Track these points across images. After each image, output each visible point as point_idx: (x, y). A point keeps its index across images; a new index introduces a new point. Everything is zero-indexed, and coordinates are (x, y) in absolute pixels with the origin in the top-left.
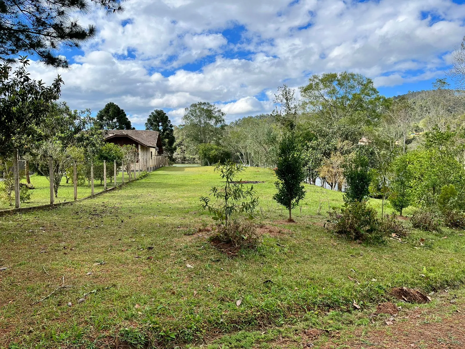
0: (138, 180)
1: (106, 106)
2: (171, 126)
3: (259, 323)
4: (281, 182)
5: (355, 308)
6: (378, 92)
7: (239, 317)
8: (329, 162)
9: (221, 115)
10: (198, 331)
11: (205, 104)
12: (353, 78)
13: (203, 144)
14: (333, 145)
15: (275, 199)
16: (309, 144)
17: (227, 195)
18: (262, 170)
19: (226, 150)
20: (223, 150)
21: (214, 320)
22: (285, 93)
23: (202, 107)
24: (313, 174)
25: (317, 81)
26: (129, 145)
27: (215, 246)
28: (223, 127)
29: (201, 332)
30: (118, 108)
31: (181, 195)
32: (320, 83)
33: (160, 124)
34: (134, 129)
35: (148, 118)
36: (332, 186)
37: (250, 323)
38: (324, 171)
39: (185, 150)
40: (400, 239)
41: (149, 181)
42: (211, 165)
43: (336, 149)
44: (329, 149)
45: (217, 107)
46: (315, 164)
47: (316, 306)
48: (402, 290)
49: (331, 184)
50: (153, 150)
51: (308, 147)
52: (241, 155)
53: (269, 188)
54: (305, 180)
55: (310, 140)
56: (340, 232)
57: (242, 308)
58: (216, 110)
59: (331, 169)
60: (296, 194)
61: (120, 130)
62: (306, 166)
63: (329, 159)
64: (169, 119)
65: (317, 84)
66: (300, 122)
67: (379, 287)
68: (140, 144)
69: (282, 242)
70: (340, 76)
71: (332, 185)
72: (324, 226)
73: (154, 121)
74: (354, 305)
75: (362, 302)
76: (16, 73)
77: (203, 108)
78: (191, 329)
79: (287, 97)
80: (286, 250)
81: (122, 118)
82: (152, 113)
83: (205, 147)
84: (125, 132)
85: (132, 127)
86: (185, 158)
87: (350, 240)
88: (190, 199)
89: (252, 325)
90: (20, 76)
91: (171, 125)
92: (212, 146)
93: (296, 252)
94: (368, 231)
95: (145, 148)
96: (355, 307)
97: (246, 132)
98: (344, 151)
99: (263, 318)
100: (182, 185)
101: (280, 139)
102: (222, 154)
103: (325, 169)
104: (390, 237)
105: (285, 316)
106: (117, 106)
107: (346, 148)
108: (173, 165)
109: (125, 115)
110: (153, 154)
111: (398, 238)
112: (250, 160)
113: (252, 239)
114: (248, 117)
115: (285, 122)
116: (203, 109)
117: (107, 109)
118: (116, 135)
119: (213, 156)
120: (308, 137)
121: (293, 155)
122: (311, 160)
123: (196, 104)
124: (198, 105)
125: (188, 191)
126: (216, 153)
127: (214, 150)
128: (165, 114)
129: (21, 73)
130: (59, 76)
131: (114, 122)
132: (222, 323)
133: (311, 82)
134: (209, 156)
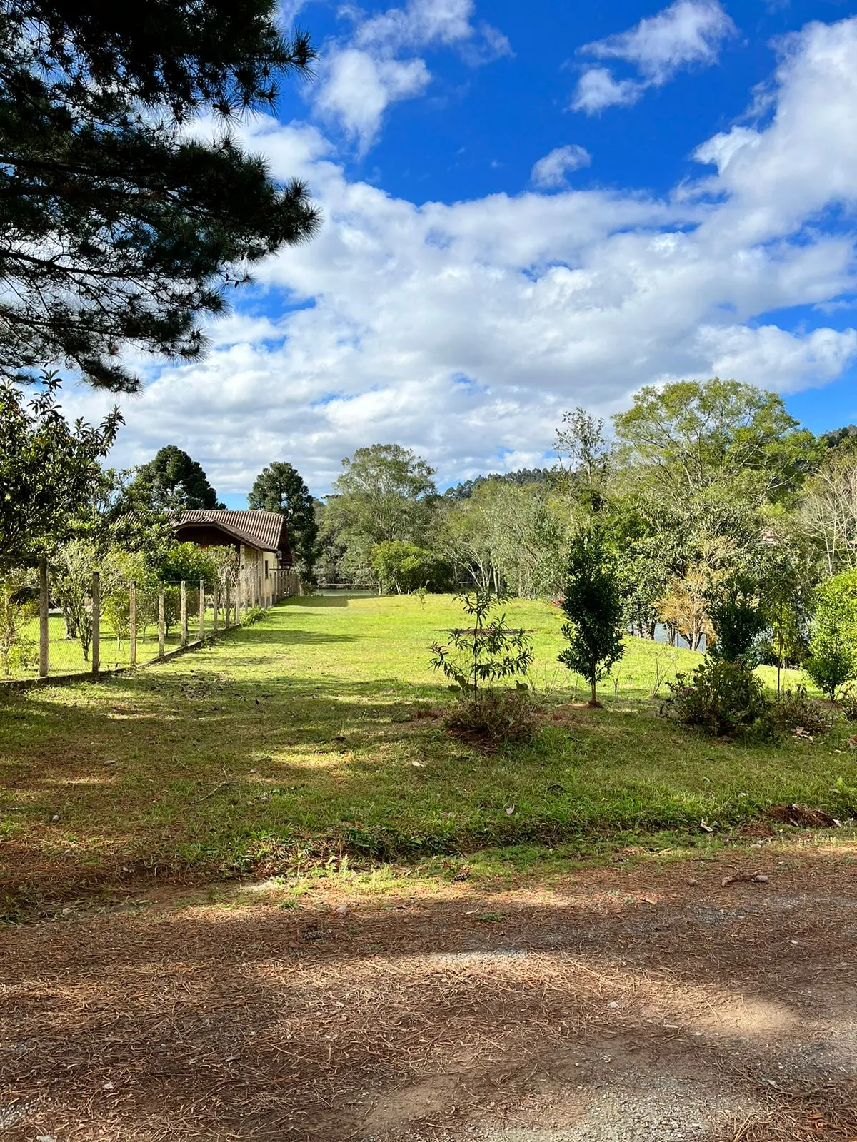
0: (245, 625)
1: (159, 455)
2: (310, 499)
3: (543, 838)
4: (575, 626)
5: (704, 831)
6: (798, 424)
7: (513, 827)
8: (682, 586)
9: (425, 473)
10: (452, 840)
11: (388, 448)
12: (736, 393)
13: (386, 542)
14: (693, 548)
15: (562, 660)
16: (637, 545)
17: (476, 645)
18: (527, 605)
19: (440, 557)
20: (432, 557)
21: (475, 829)
22: (579, 427)
23: (382, 456)
24: (646, 613)
25: (653, 399)
26: (221, 546)
27: (457, 736)
28: (431, 501)
29: (457, 842)
30: (188, 458)
31: (351, 658)
32: (660, 404)
33: (284, 495)
34: (223, 507)
35: (256, 482)
36: (690, 642)
37: (530, 838)
38: (671, 606)
39: (337, 557)
40: (811, 738)
41: (270, 629)
42: (404, 592)
43: (699, 556)
44: (683, 557)
45: (417, 456)
46: (652, 590)
47: (637, 823)
48: (790, 808)
49: (688, 636)
50: (270, 558)
51: (634, 552)
52: (476, 568)
53: (545, 644)
54: (630, 627)
55: (637, 535)
56: (689, 722)
57: (517, 816)
58: (415, 462)
59: (688, 602)
60: (605, 653)
61: (194, 511)
62: (631, 595)
63: (683, 578)
64: (304, 485)
65: (653, 407)
66: (615, 491)
67: (751, 803)
68: (244, 544)
69: (577, 735)
70: (705, 388)
71: (692, 641)
72: (661, 712)
73: (271, 489)
74: (702, 825)
75: (715, 823)
76: (34, 405)
77: (385, 459)
78: (442, 836)
79: (585, 437)
80: (585, 746)
81: (197, 481)
82: (265, 470)
83: (389, 550)
84: (208, 516)
85: (219, 502)
86: (337, 575)
87: (709, 735)
88: (373, 666)
89: (533, 840)
90: (40, 411)
91: (310, 497)
92: (407, 548)
93: (604, 751)
94: (744, 719)
95: (254, 551)
96: (703, 828)
97: (489, 516)
98: (716, 561)
99: (550, 831)
100: (345, 638)
101: (570, 532)
102: (430, 566)
103: (675, 602)
104: (792, 734)
105: (586, 833)
106: (185, 453)
107: (720, 554)
108: (314, 593)
109: (203, 475)
110: (270, 566)
111: (808, 735)
112: (497, 580)
113: (524, 724)
114: (490, 475)
115: (579, 494)
116: (383, 461)
117: (162, 462)
118: (188, 523)
119: (409, 571)
120: (633, 528)
121: (599, 571)
122: (643, 580)
123: (368, 449)
124: (373, 451)
125: (363, 649)
126: (417, 563)
127: (412, 558)
128: (296, 471)
129: (43, 406)
130: (116, 409)
131: (177, 493)
132: (487, 832)
133: (640, 403)
134: (399, 571)
